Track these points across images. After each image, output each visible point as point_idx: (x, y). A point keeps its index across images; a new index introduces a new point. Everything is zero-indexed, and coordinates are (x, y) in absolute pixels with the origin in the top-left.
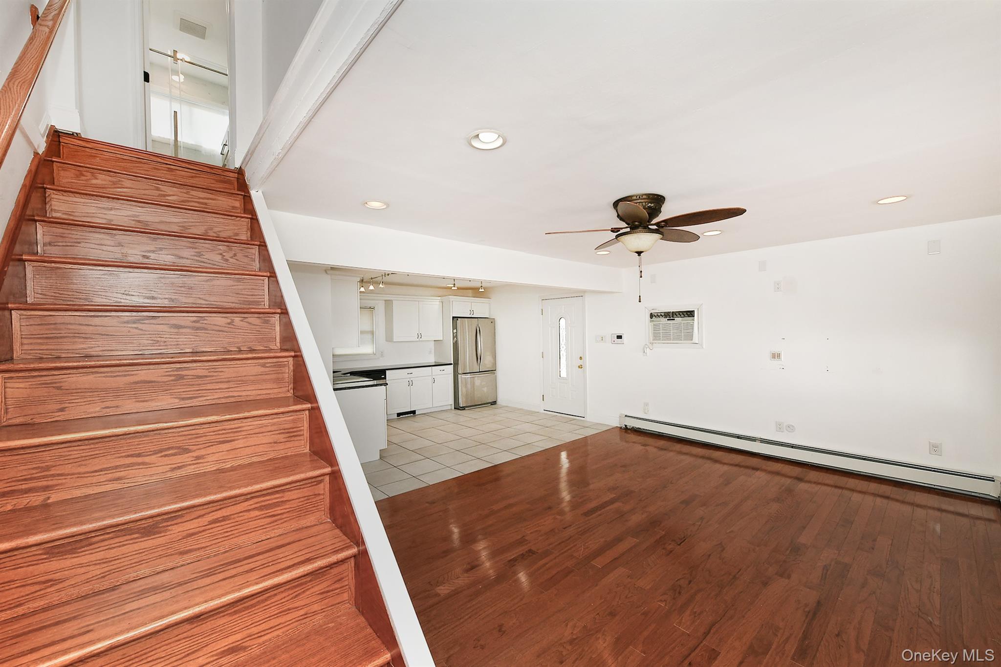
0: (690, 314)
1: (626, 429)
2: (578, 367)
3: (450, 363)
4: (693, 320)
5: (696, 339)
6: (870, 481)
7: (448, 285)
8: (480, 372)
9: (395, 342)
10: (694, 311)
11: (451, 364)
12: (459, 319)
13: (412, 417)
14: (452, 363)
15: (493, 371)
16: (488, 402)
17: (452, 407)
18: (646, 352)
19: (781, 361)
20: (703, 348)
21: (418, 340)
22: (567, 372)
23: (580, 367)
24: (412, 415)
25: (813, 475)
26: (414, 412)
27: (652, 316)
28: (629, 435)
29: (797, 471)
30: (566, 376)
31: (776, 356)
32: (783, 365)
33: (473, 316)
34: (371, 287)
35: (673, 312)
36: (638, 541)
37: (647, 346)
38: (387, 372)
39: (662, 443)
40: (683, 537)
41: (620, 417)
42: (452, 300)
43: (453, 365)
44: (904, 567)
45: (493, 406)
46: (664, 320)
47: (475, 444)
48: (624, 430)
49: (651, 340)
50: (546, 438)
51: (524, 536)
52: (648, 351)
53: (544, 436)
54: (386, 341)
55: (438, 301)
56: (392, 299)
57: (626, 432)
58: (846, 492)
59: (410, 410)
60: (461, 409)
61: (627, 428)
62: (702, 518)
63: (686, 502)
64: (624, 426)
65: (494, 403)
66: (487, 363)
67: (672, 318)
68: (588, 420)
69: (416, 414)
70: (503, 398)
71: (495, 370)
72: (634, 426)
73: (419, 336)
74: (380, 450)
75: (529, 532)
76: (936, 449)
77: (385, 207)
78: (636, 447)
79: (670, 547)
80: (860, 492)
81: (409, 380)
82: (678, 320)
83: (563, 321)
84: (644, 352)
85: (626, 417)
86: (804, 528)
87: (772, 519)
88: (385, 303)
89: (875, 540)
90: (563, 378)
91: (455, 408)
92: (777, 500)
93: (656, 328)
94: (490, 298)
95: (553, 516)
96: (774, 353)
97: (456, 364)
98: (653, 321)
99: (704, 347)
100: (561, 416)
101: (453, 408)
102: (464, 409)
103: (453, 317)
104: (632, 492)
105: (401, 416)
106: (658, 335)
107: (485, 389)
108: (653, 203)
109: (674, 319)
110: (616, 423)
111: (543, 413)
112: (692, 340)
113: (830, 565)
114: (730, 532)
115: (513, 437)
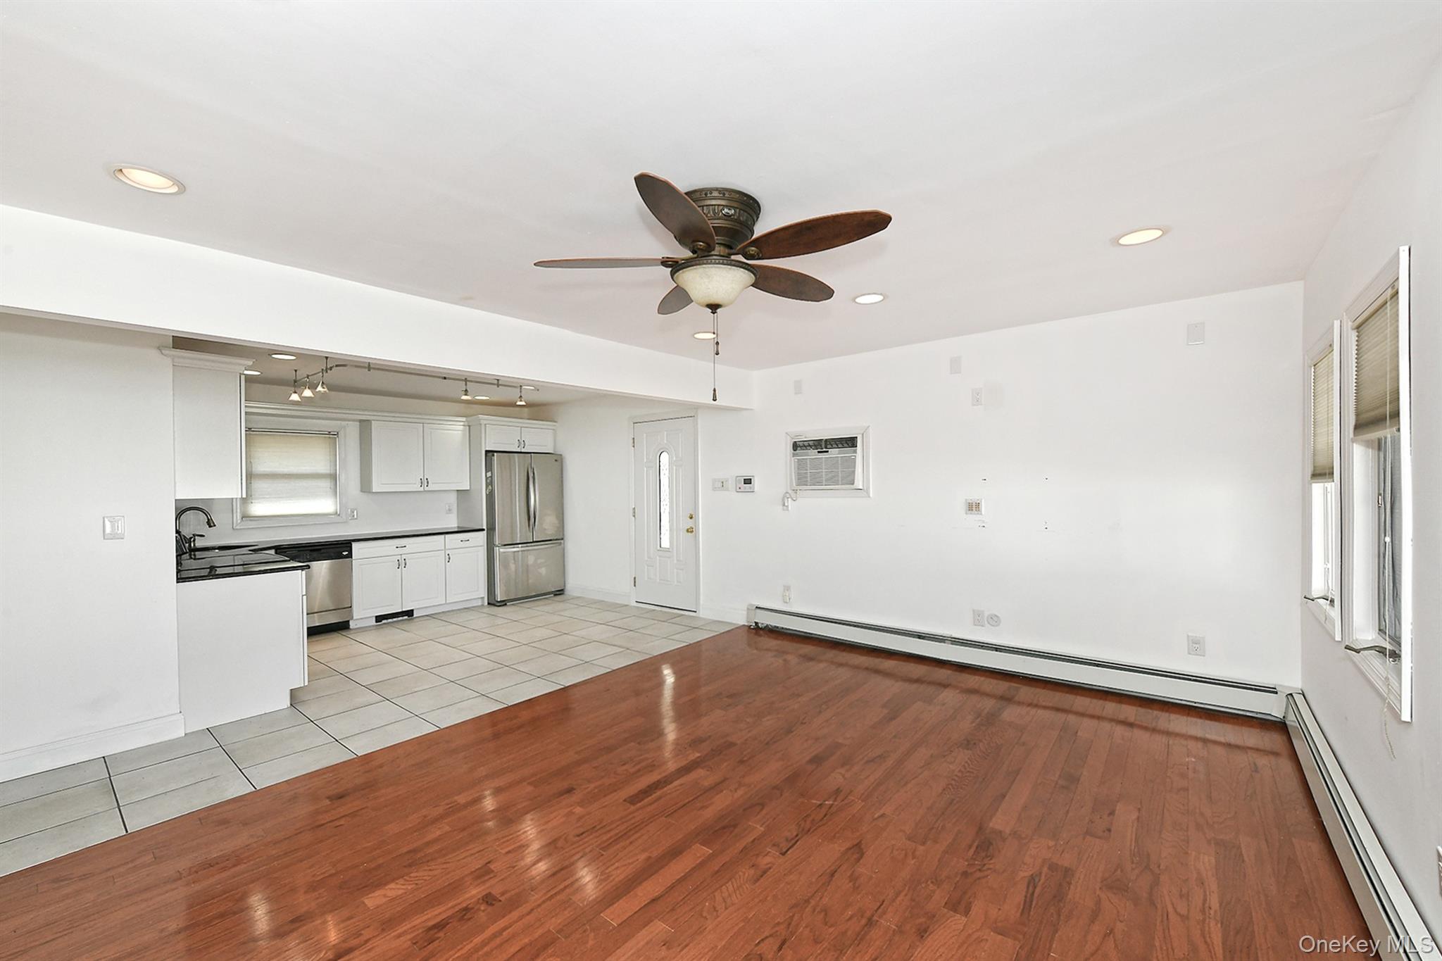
0: (851, 442)
1: (758, 630)
2: (685, 531)
3: (481, 528)
4: (855, 452)
5: (859, 483)
6: (1106, 700)
7: (477, 398)
8: (533, 542)
9: (374, 493)
10: (856, 437)
11: (483, 530)
12: (495, 454)
13: (407, 622)
14: (485, 527)
15: (558, 540)
16: (549, 590)
17: (483, 602)
18: (786, 504)
19: (981, 514)
20: (869, 497)
21: (422, 489)
22: (671, 542)
23: (690, 531)
24: (406, 617)
25: (1025, 692)
26: (410, 613)
27: (796, 446)
28: (762, 638)
29: (1002, 686)
30: (668, 547)
31: (973, 507)
32: (983, 522)
33: (523, 451)
34: (308, 393)
35: (826, 440)
36: (711, 851)
37: (788, 496)
38: (355, 545)
39: (808, 649)
40: (795, 834)
41: (748, 609)
42: (485, 422)
43: (485, 532)
44: (1159, 866)
45: (558, 598)
46: (813, 454)
47: (492, 665)
48: (753, 631)
49: (794, 484)
50: (622, 650)
51: (489, 862)
52: (790, 502)
53: (619, 647)
54: (362, 491)
55: (462, 423)
56: (368, 418)
57: (757, 634)
58: (1072, 719)
59: (400, 611)
60: (498, 604)
61: (758, 626)
62: (838, 792)
63: (817, 760)
64: (754, 624)
65: (560, 592)
66: (547, 525)
67: (824, 450)
68: (701, 616)
69: (415, 616)
70: (575, 582)
71: (562, 539)
72: (768, 623)
73: (424, 482)
74: (291, 690)
75: (503, 851)
76: (1197, 646)
77: (174, 189)
78: (770, 657)
79: (768, 859)
80: (1092, 717)
81: (399, 557)
82: (834, 452)
83: (665, 457)
84: (784, 505)
85: (758, 611)
86: (1004, 796)
87: (953, 782)
88: (360, 426)
89: (1112, 813)
90: (667, 550)
91: (489, 604)
92: (968, 744)
93: (801, 465)
94: (555, 422)
95: (569, 809)
96: (971, 502)
97: (491, 529)
98: (797, 455)
99: (871, 496)
100: (661, 611)
101: (486, 604)
102: (506, 604)
103: (487, 452)
104: (732, 744)
105: (384, 621)
106: (804, 479)
107: (543, 571)
108: (735, 208)
109: (827, 452)
110: (741, 619)
111: (634, 607)
112: (853, 484)
113: (1041, 873)
114: (879, 817)
115: (563, 652)
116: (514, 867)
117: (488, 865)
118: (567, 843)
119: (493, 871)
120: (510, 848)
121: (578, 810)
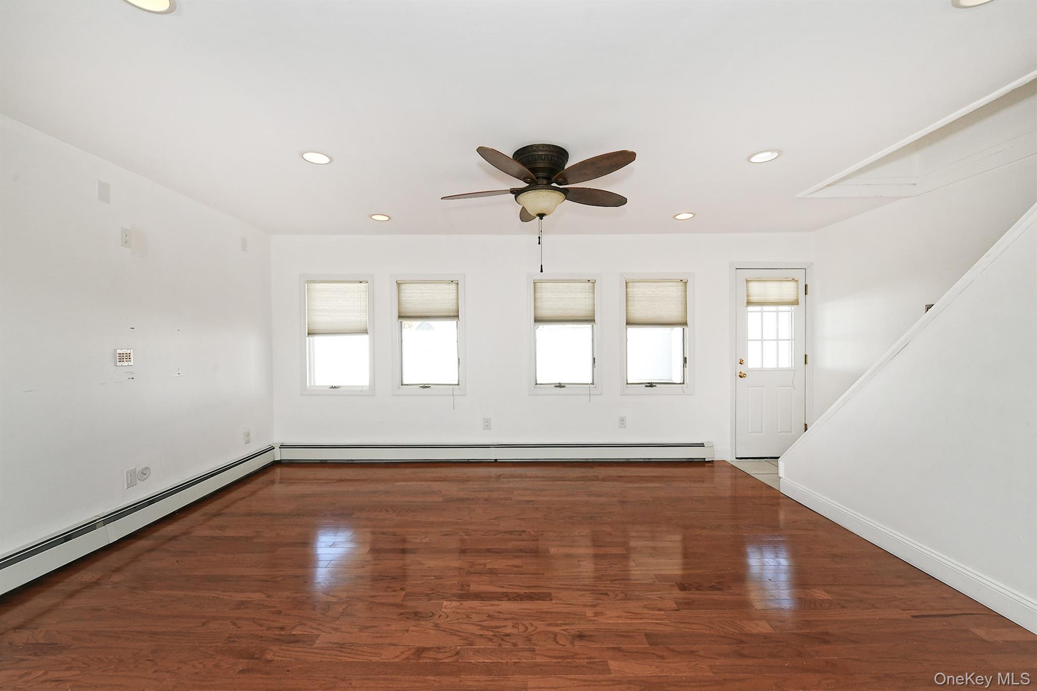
31: (123, 358)
96: (121, 352)
116: (660, 597)
117: (678, 609)
118: (617, 594)
119: (675, 603)
120: (657, 612)
121: (589, 613)
